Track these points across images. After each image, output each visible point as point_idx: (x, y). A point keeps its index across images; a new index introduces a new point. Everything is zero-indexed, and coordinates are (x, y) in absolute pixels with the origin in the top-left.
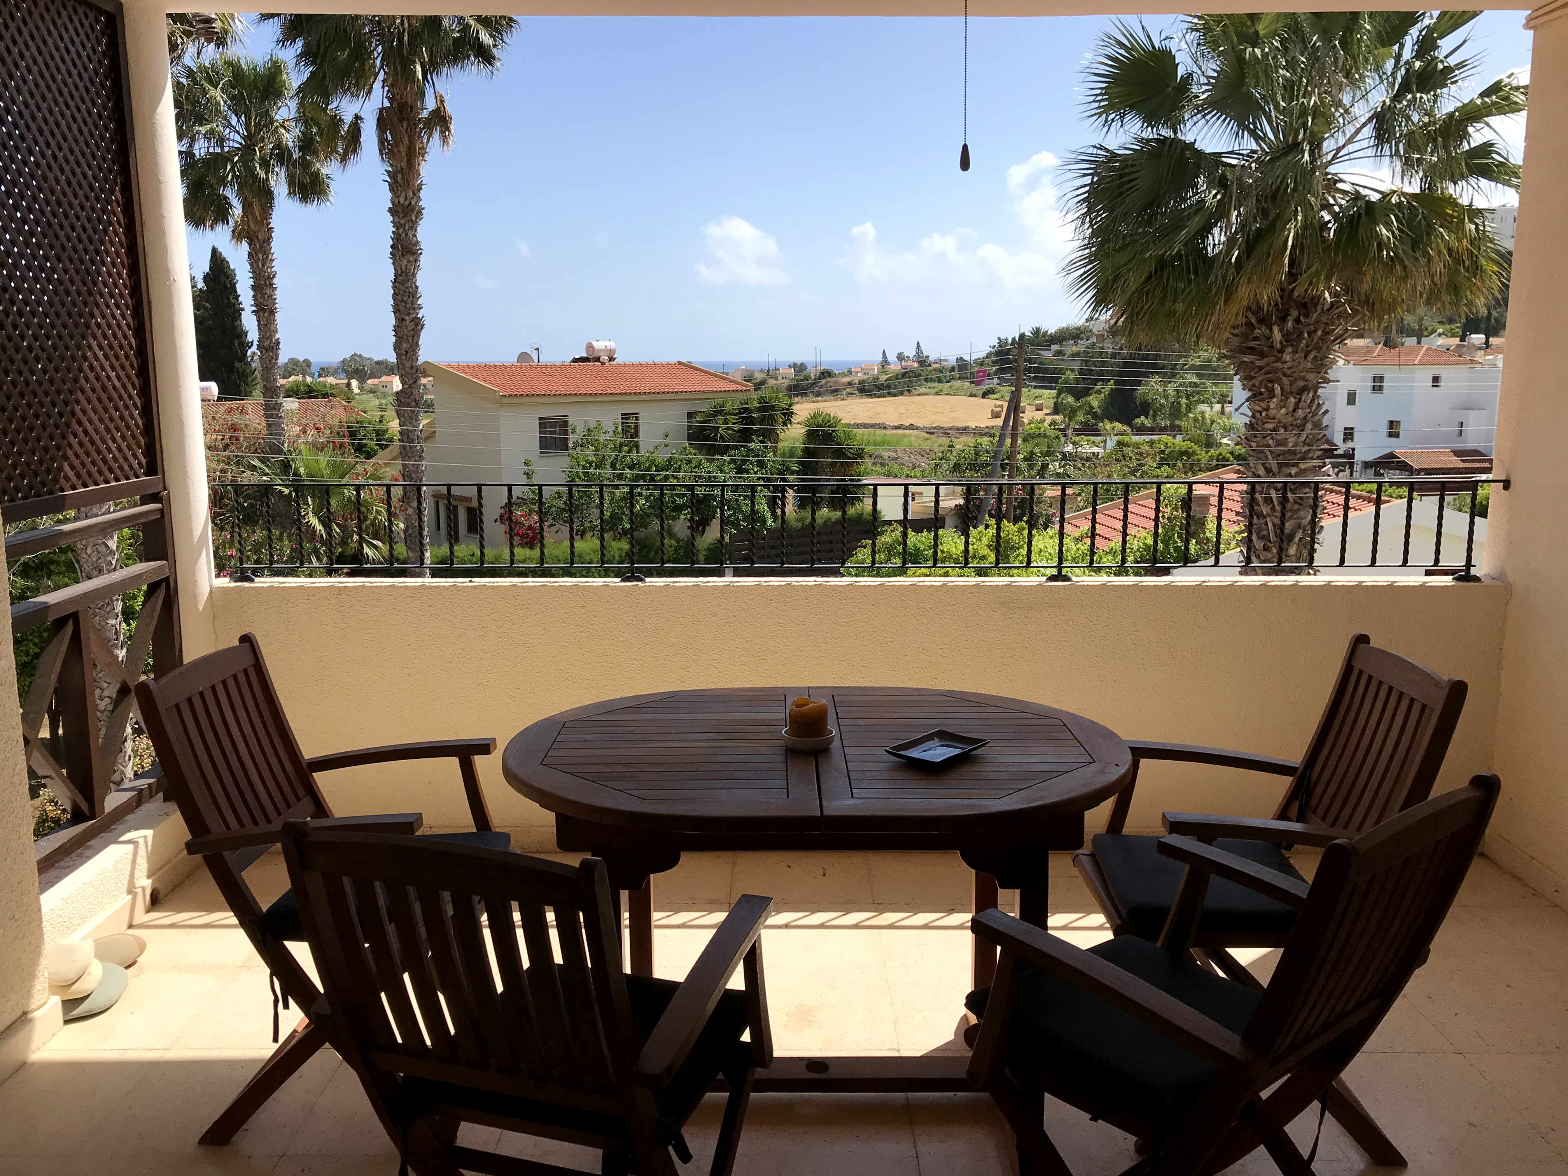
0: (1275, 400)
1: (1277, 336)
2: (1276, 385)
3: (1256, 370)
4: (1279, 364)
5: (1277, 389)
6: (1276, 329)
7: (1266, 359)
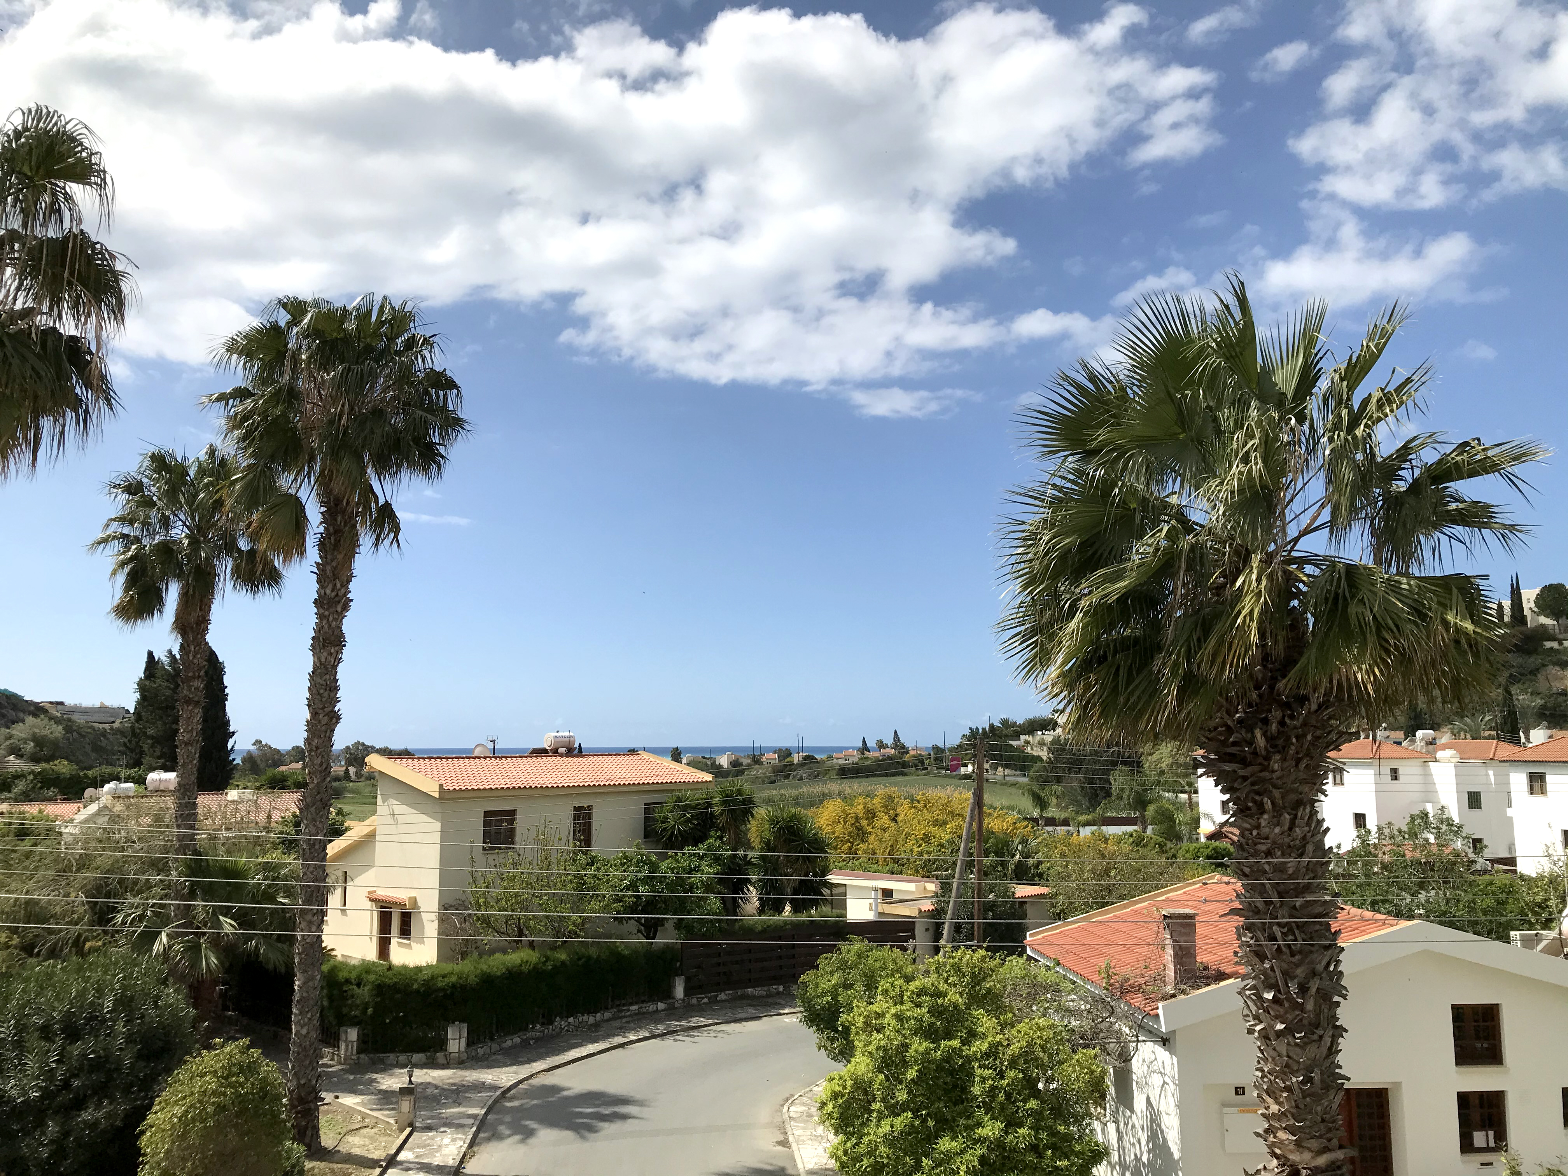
0: (1266, 816)
1: (1261, 741)
2: (1266, 799)
3: (1239, 780)
4: (1267, 774)
5: (1268, 804)
6: (1258, 733)
7: (1250, 769)
